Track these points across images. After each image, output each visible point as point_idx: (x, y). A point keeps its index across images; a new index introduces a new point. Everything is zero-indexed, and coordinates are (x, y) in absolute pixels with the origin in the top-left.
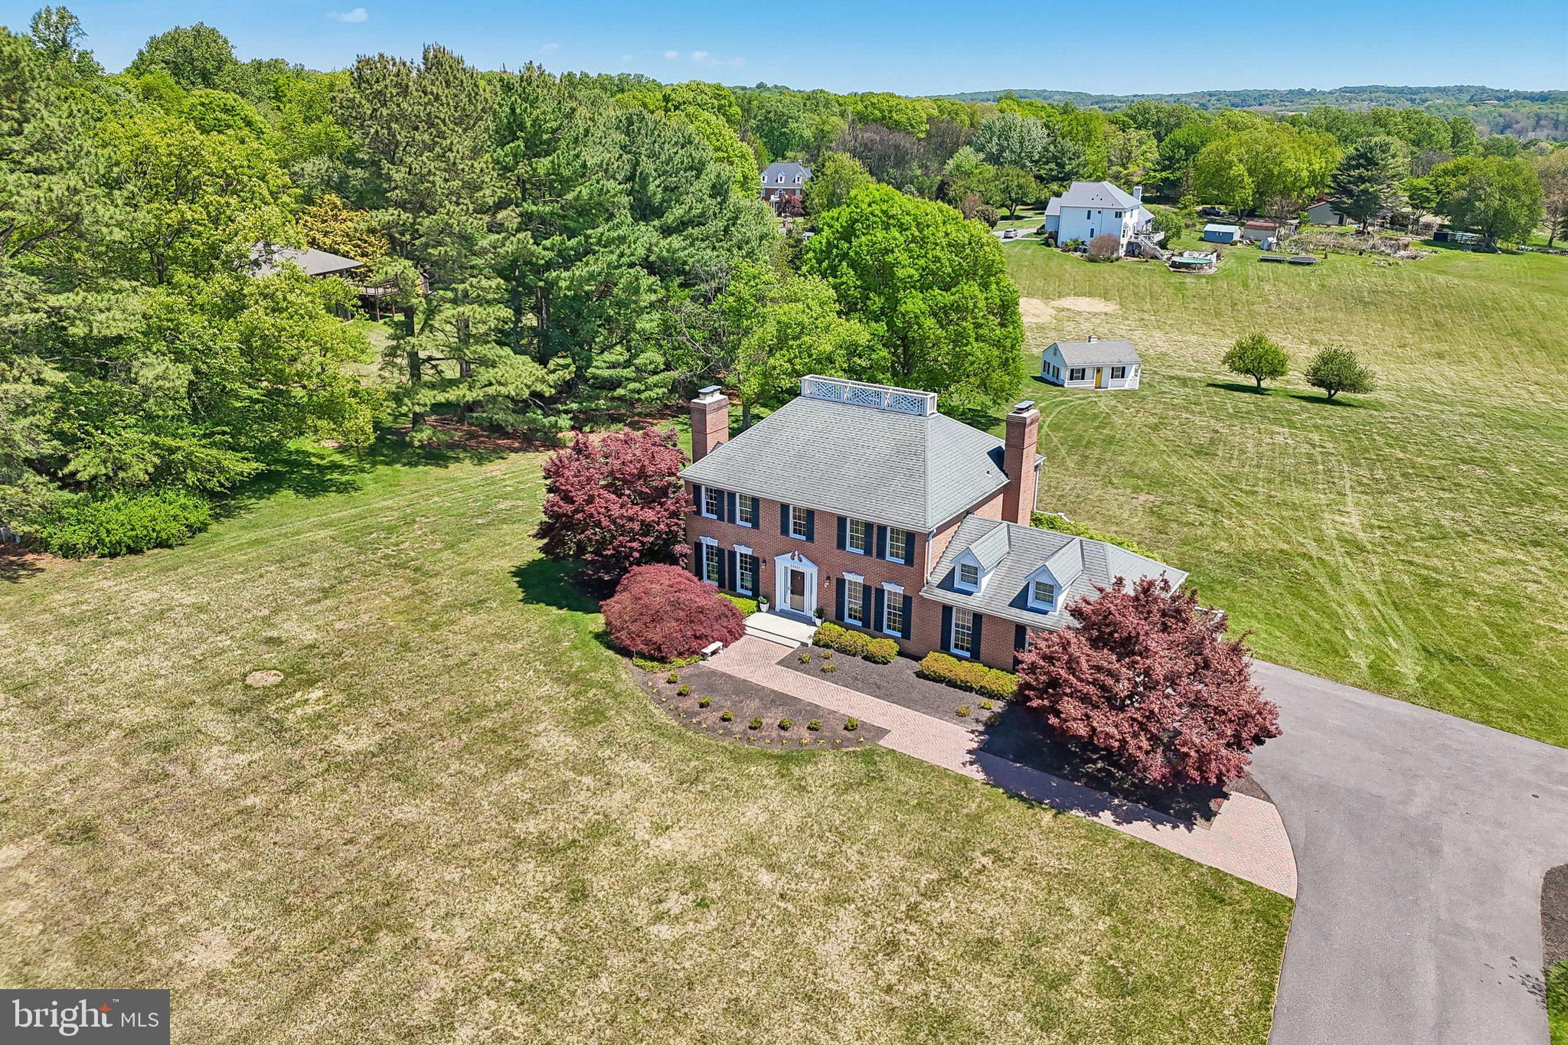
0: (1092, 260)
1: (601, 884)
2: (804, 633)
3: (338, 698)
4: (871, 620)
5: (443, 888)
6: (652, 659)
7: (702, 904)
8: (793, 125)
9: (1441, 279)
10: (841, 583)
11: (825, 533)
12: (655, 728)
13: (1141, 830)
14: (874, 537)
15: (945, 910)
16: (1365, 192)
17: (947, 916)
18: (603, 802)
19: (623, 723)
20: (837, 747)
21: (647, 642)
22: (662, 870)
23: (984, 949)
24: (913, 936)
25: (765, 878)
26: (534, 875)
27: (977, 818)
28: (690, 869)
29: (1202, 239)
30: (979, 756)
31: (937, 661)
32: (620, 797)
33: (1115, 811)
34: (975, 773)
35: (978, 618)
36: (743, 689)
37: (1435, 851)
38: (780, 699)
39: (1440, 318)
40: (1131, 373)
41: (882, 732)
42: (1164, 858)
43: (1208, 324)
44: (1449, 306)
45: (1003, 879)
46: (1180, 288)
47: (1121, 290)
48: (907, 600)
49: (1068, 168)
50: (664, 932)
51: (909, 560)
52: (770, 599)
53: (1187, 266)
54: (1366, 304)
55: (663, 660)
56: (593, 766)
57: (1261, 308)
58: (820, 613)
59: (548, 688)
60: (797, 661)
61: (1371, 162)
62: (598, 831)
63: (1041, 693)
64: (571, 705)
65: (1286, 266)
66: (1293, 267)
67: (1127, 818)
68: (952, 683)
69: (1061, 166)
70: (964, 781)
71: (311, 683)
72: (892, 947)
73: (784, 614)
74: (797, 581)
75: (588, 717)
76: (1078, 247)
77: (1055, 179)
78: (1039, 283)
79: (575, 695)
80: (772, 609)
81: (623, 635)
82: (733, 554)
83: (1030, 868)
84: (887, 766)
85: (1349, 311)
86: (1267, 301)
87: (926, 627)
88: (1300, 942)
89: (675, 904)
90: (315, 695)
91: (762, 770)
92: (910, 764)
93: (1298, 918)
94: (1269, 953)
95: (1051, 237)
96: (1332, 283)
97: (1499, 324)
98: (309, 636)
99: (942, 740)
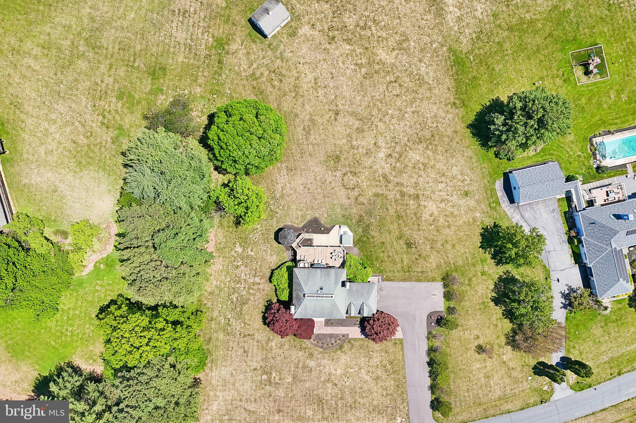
3: (278, 374)
7: (348, 378)
12: (321, 353)
17: (372, 364)
18: (326, 371)
19: (315, 354)
20: (345, 342)
22: (341, 376)
23: (377, 366)
24: (370, 369)
25: (352, 370)
27: (367, 346)
28: (344, 374)
30: (362, 333)
34: (363, 336)
36: (324, 335)
37: (415, 320)
38: (331, 336)
41: (348, 335)
45: (375, 355)
50: (347, 384)
59: (301, 353)
60: (326, 324)
62: (330, 374)
64: (307, 355)
70: (362, 339)
71: (271, 374)
72: (369, 372)
75: (311, 355)
79: (305, 352)
84: (352, 342)
88: (405, 345)
89: (346, 379)
90: (274, 375)
91: (339, 352)
92: (355, 339)
93: (404, 342)
94: (402, 348)
98: (258, 365)
99: (356, 332)
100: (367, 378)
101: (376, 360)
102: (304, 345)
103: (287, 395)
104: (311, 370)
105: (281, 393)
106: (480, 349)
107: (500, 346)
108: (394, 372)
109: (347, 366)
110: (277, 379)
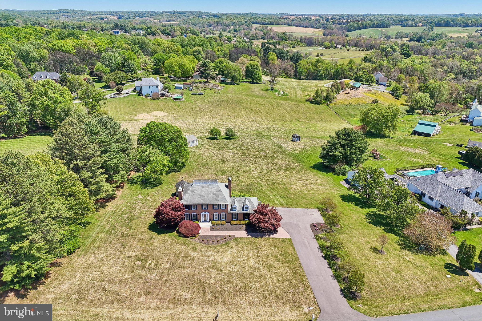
0: (154, 99)
1: (222, 268)
2: (210, 224)
3: (154, 261)
4: (219, 219)
5: (204, 277)
6: (193, 237)
7: (236, 265)
8: (31, 54)
9: (229, 95)
10: (213, 214)
11: (210, 208)
12: (205, 247)
13: (272, 236)
14: (219, 206)
15: (260, 254)
16: (207, 73)
18: (210, 259)
19: (199, 247)
20: (231, 240)
21: (192, 234)
22: (227, 264)
23: (268, 257)
24: (260, 258)
25: (239, 259)
26: (214, 271)
27: (255, 242)
28: (230, 262)
29: (175, 88)
30: (248, 233)
31: (233, 222)
32: (212, 258)
33: (267, 235)
34: (249, 237)
35: (237, 214)
36: (210, 236)
37: (300, 227)
38: (217, 236)
39: (233, 106)
40: (195, 142)
41: (234, 235)
42: (276, 239)
43: (190, 116)
44: (233, 103)
45: (263, 248)
46: (178, 105)
47: (165, 108)
48: (226, 214)
49: (132, 69)
50: (235, 270)
51: (226, 208)
52: (200, 220)
53: (177, 99)
54: (218, 105)
55: (195, 236)
56: (203, 255)
57: (198, 109)
58: (210, 220)
59: (183, 247)
60: (212, 229)
61: (206, 66)
63: (258, 223)
64: (190, 248)
65: (197, 96)
66: (200, 96)
67: (269, 235)
68: (236, 225)
69: (130, 68)
70: (249, 238)
71: (147, 260)
72: (259, 260)
73: (203, 222)
74: (205, 216)
75: (194, 249)
76: (148, 96)
78: (144, 108)
79: (188, 246)
80: (201, 222)
81: (187, 234)
82: (192, 215)
83: (265, 246)
84: (239, 240)
85: (216, 108)
86: (199, 107)
87: (229, 218)
88: (294, 243)
89: (233, 266)
90: (150, 262)
91: (225, 247)
92: (241, 238)
93: (292, 240)
94: (292, 245)
95: (140, 93)
96: (209, 100)
97: (244, 106)
98: (134, 254)
99: (242, 234)
100: (257, 266)
101: (265, 251)
102: (187, 242)
103: (161, 278)
104: (193, 259)
105: (154, 276)
106: (375, 250)
107: (396, 250)
108: (288, 262)
109: (233, 256)
110: (152, 265)
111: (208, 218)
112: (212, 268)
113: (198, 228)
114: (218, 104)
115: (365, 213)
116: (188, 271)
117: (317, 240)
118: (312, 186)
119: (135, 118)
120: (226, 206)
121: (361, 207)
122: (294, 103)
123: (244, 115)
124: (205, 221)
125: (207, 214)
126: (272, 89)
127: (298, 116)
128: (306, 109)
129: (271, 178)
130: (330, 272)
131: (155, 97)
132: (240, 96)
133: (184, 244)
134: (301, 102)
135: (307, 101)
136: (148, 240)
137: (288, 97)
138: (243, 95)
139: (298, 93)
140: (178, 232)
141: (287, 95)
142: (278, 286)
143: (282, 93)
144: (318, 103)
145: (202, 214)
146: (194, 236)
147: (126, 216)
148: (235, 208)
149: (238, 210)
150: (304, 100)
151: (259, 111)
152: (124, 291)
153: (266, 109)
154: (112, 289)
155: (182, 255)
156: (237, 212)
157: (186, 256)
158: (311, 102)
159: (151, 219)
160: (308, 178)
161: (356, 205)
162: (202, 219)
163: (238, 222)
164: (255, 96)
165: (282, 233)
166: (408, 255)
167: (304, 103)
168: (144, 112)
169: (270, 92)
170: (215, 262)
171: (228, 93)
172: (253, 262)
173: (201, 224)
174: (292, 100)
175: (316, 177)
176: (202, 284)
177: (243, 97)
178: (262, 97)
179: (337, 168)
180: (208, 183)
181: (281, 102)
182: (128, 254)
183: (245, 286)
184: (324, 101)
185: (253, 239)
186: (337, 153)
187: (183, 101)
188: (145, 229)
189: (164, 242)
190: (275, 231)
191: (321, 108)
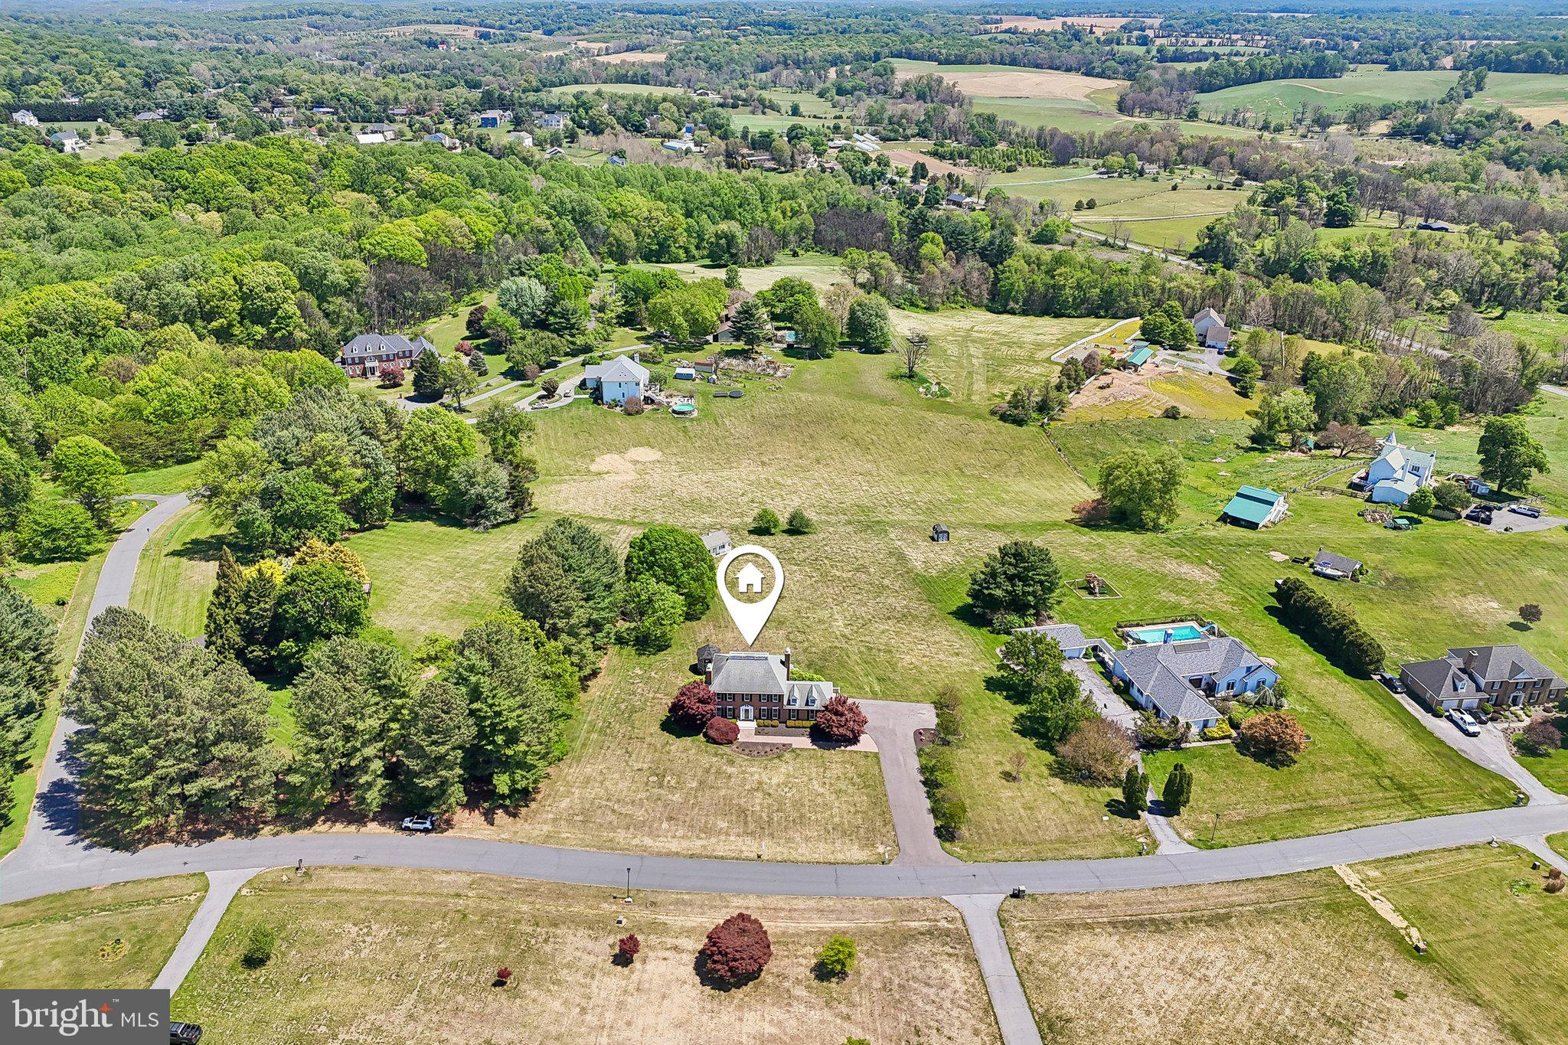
0: (629, 414)
1: (771, 791)
2: (754, 725)
3: (675, 777)
4: (769, 716)
5: (745, 802)
6: (729, 744)
7: (790, 788)
9: (803, 396)
10: (760, 709)
11: (755, 699)
12: (747, 759)
13: (849, 748)
14: (770, 697)
15: (828, 774)
17: (830, 775)
18: (754, 778)
19: (739, 761)
20: (786, 751)
21: (727, 740)
22: (778, 785)
23: (838, 778)
24: (827, 780)
25: (796, 780)
26: (759, 795)
27: (822, 756)
28: (783, 783)
29: (676, 379)
30: (813, 742)
31: (790, 723)
32: (757, 776)
33: (843, 746)
34: (814, 747)
35: (798, 710)
36: (754, 744)
37: (897, 734)
38: (764, 744)
39: (811, 431)
40: (726, 546)
41: (792, 744)
42: (856, 752)
43: (711, 459)
44: (813, 421)
45: (834, 766)
46: (685, 430)
47: (655, 438)
48: (779, 710)
50: (789, 794)
51: (779, 701)
52: (739, 717)
53: (683, 413)
54: (777, 428)
55: (732, 743)
56: (744, 772)
57: (730, 440)
58: (755, 717)
59: (714, 759)
60: (758, 733)
63: (828, 727)
64: (724, 761)
65: (728, 400)
66: (734, 400)
67: (845, 747)
68: (795, 727)
69: (568, 319)
70: (814, 749)
71: (664, 776)
72: (824, 783)
73: (743, 720)
74: (747, 711)
75: (731, 763)
76: (616, 404)
77: (566, 328)
78: (609, 438)
79: (722, 758)
80: (740, 720)
81: (719, 740)
82: (726, 709)
83: (836, 762)
84: (798, 751)
85: (771, 435)
87: (784, 715)
88: (882, 759)
89: (786, 789)
90: (669, 778)
91: (776, 760)
92: (802, 749)
93: (880, 755)
94: (879, 763)
95: (597, 396)
96: (756, 412)
97: (837, 430)
98: (645, 766)
99: (804, 742)
100: (821, 790)
101: (836, 770)
102: (720, 751)
103: (687, 801)
104: (730, 776)
105: (677, 797)
106: (1008, 776)
107: (1041, 776)
108: (867, 787)
109: (788, 776)
110: (673, 783)
111: (751, 715)
112: (757, 790)
113: (736, 730)
114: (773, 425)
115: (1016, 714)
116: (723, 792)
117: (919, 755)
118: (941, 656)
119: (593, 468)
120: (781, 697)
121: (1015, 703)
122: (961, 419)
123: (835, 456)
124: (747, 719)
125: (750, 708)
126: (911, 376)
127: (964, 457)
128: (988, 437)
129: (868, 638)
130: (928, 803)
131: (632, 410)
132: (830, 399)
133: (716, 755)
134: (979, 416)
135: (993, 413)
136: (663, 747)
137: (948, 399)
138: (837, 394)
139: (975, 387)
140: (705, 735)
141: (947, 394)
142: (847, 818)
143: (935, 388)
144: (1019, 422)
145: (743, 708)
146: (730, 742)
147: (623, 707)
148: (795, 701)
149: (799, 705)
150: (986, 411)
151: (873, 443)
152: (640, 814)
153: (891, 438)
154: (624, 811)
155: (713, 770)
156: (797, 707)
157: (719, 772)
158: (1004, 418)
159: (663, 713)
160: (937, 639)
161: (1007, 698)
162: (742, 716)
163: (798, 723)
164: (867, 397)
165: (866, 743)
166: (1057, 785)
167: (985, 419)
168: (609, 451)
169: (906, 384)
170: (760, 783)
171: (802, 390)
172: (816, 785)
173: (740, 724)
174: (957, 410)
175: (953, 638)
176: (743, 811)
177: (837, 400)
178: (884, 402)
179: (997, 619)
180: (754, 658)
181: (930, 415)
182: (637, 766)
183: (802, 816)
184: (1034, 415)
185: (820, 752)
186: (998, 593)
187: (697, 420)
188: (656, 728)
189: (686, 750)
190: (854, 740)
191: (1024, 436)
